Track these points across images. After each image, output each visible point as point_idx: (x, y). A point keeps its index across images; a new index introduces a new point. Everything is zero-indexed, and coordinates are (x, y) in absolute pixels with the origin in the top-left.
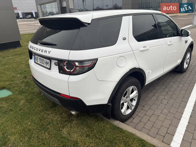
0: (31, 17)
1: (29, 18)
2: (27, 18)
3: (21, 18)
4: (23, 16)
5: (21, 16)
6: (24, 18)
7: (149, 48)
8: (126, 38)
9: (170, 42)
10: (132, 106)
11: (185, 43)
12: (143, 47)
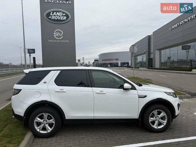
0: (127, 66)
1: (125, 67)
2: (124, 67)
3: (120, 67)
4: (121, 65)
5: (119, 65)
6: (121, 66)
7: (66, 91)
8: (46, 83)
9: (100, 91)
10: (48, 129)
11: (139, 97)
12: (60, 90)
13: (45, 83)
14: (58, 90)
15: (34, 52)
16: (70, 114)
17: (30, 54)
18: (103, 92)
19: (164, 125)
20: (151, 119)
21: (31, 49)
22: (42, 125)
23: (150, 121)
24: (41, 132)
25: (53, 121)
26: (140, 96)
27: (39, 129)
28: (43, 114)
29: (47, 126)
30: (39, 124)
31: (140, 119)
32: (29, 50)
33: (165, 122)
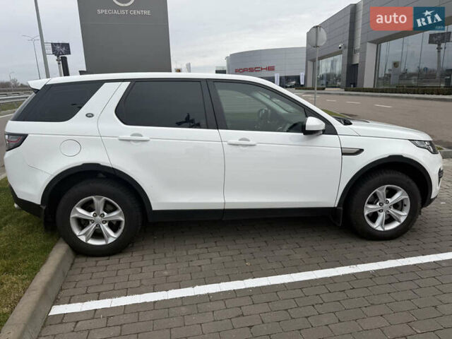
0: (295, 84)
1: (291, 87)
7: (148, 138)
8: (93, 115)
9: (240, 140)
10: (109, 236)
11: (343, 154)
12: (133, 135)
13: (90, 115)
14: (128, 137)
15: (68, 52)
16: (162, 198)
18: (249, 140)
19: (399, 222)
20: (369, 209)
21: (59, 44)
22: (92, 227)
23: (366, 213)
24: (91, 242)
25: (120, 214)
26: (344, 151)
27: (85, 234)
28: (93, 197)
29: (105, 227)
30: (83, 223)
31: (341, 208)
32: (54, 45)
33: (403, 215)
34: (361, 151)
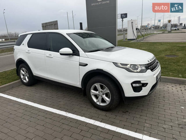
7: (30, 52)
11: (80, 65)
13: (23, 44)
14: (27, 51)
15: (126, 17)
17: (123, 19)
19: (107, 103)
20: (93, 92)
21: (123, 14)
23: (92, 94)
24: (24, 81)
25: (28, 75)
27: (23, 78)
28: (23, 68)
31: (83, 89)
32: (122, 15)
33: (108, 101)
34: (87, 65)
